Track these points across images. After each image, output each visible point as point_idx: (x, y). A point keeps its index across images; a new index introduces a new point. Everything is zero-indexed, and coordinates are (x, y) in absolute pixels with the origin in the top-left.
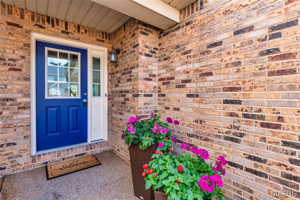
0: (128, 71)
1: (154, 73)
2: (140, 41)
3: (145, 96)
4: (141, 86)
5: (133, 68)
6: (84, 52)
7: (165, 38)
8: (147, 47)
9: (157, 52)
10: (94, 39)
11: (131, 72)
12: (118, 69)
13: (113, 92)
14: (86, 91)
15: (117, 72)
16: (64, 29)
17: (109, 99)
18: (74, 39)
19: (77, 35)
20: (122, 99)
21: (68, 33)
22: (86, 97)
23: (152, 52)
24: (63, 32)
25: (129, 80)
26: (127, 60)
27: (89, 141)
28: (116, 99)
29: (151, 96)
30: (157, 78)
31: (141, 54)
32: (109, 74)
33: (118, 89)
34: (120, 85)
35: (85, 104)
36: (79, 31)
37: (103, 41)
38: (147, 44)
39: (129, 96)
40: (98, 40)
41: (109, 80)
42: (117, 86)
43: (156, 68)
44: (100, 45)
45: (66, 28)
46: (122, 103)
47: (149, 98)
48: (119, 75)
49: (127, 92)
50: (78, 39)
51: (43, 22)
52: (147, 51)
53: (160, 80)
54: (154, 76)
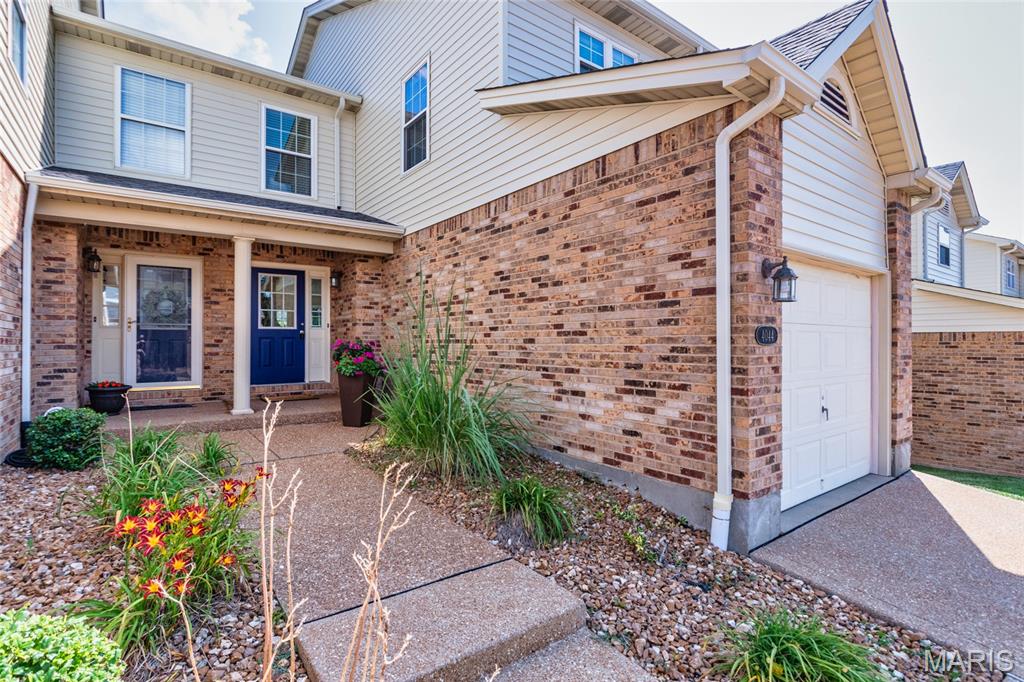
0: (348, 299)
1: (376, 300)
2: (357, 270)
3: (364, 324)
4: (359, 314)
5: (352, 296)
6: (301, 275)
7: (386, 264)
8: (366, 274)
9: (380, 277)
10: (313, 259)
11: (350, 300)
12: (340, 294)
13: (337, 322)
14: (304, 321)
15: (340, 298)
16: (279, 253)
17: (332, 330)
18: (289, 262)
19: (293, 257)
20: (344, 329)
21: (283, 257)
22: (303, 328)
23: (372, 278)
24: (278, 256)
25: (350, 308)
26: (347, 286)
27: (307, 381)
28: (339, 330)
29: (373, 324)
30: (380, 306)
31: (359, 282)
32: (332, 299)
33: (341, 318)
34: (343, 313)
35: (303, 337)
36: (295, 254)
37: (324, 260)
38: (367, 271)
39: (350, 325)
40: (318, 260)
41: (333, 307)
42: (340, 314)
43: (379, 295)
44: (321, 265)
45: (282, 252)
46: (345, 334)
47: (370, 327)
48: (341, 301)
49: (348, 321)
50: (294, 262)
51: (259, 249)
52: (367, 278)
53: (383, 307)
54: (377, 304)
